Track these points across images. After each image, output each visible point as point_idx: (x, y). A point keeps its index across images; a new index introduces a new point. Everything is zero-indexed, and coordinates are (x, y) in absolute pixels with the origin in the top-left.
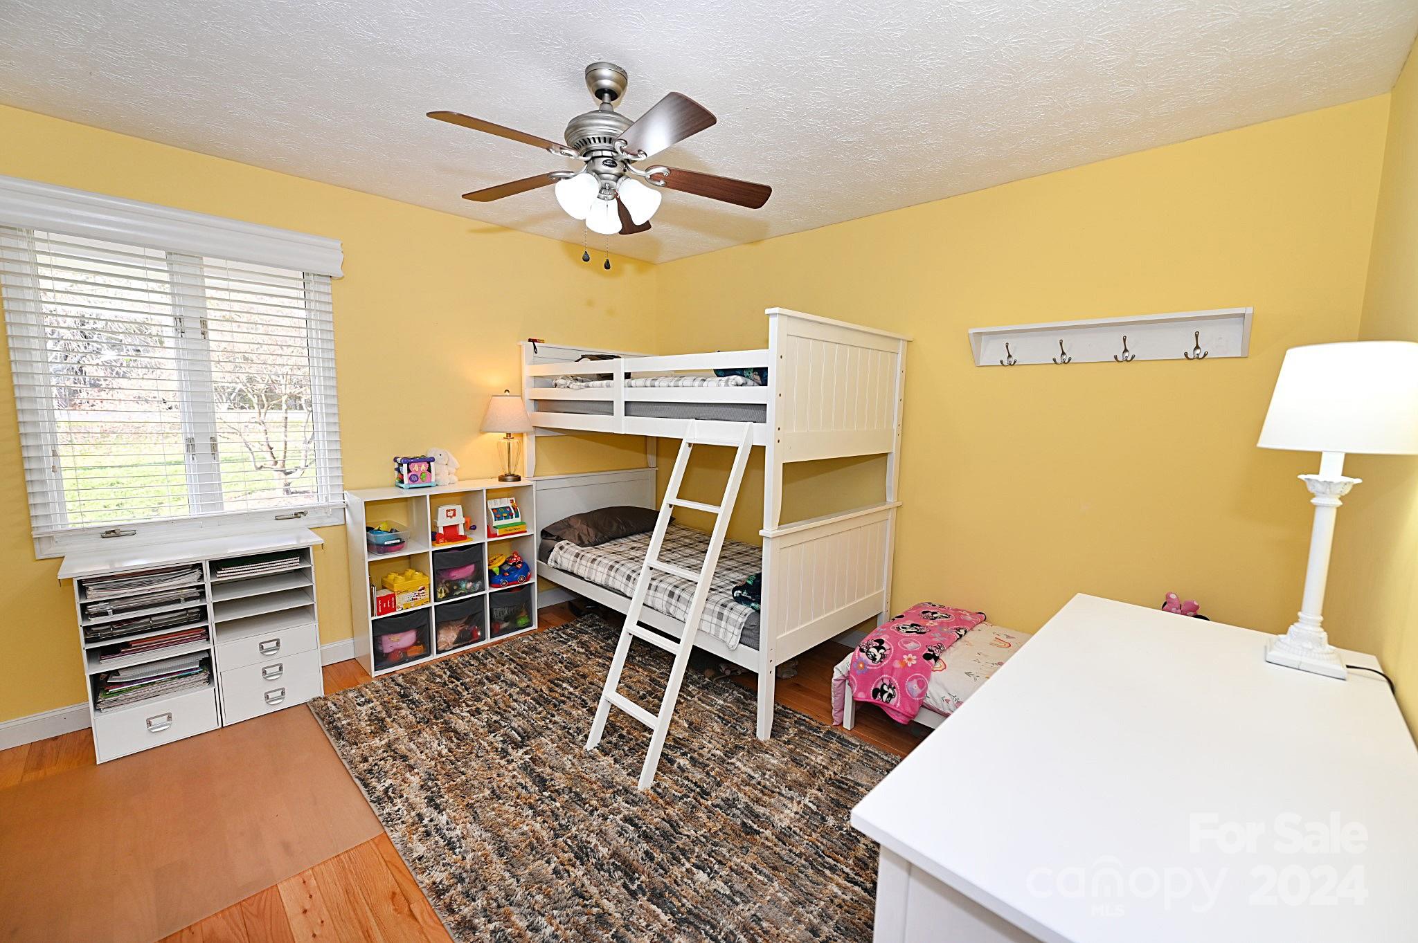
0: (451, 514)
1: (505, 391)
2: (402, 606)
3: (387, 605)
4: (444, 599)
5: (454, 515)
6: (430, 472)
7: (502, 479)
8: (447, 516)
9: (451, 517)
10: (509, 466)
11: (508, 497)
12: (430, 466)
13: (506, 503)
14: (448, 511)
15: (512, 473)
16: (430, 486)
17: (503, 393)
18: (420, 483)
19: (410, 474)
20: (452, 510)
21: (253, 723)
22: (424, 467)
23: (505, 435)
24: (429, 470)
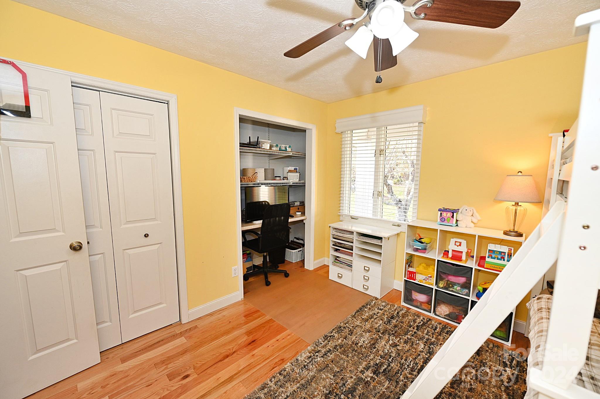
0: (458, 244)
1: (518, 172)
2: (418, 280)
3: (411, 276)
4: (442, 288)
5: (460, 245)
6: (453, 218)
7: (506, 233)
8: (455, 245)
9: (458, 246)
10: (514, 226)
11: (508, 246)
12: (453, 215)
13: (505, 249)
14: (456, 242)
15: (516, 230)
16: (452, 226)
17: (516, 174)
18: (446, 223)
19: (441, 217)
20: (459, 242)
21: (357, 292)
22: (449, 215)
23: (514, 203)
24: (453, 217)
